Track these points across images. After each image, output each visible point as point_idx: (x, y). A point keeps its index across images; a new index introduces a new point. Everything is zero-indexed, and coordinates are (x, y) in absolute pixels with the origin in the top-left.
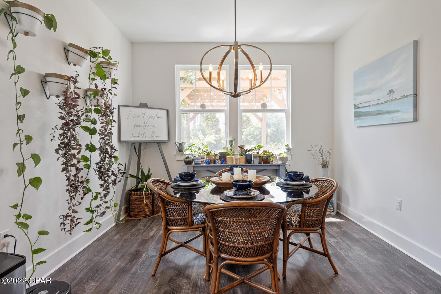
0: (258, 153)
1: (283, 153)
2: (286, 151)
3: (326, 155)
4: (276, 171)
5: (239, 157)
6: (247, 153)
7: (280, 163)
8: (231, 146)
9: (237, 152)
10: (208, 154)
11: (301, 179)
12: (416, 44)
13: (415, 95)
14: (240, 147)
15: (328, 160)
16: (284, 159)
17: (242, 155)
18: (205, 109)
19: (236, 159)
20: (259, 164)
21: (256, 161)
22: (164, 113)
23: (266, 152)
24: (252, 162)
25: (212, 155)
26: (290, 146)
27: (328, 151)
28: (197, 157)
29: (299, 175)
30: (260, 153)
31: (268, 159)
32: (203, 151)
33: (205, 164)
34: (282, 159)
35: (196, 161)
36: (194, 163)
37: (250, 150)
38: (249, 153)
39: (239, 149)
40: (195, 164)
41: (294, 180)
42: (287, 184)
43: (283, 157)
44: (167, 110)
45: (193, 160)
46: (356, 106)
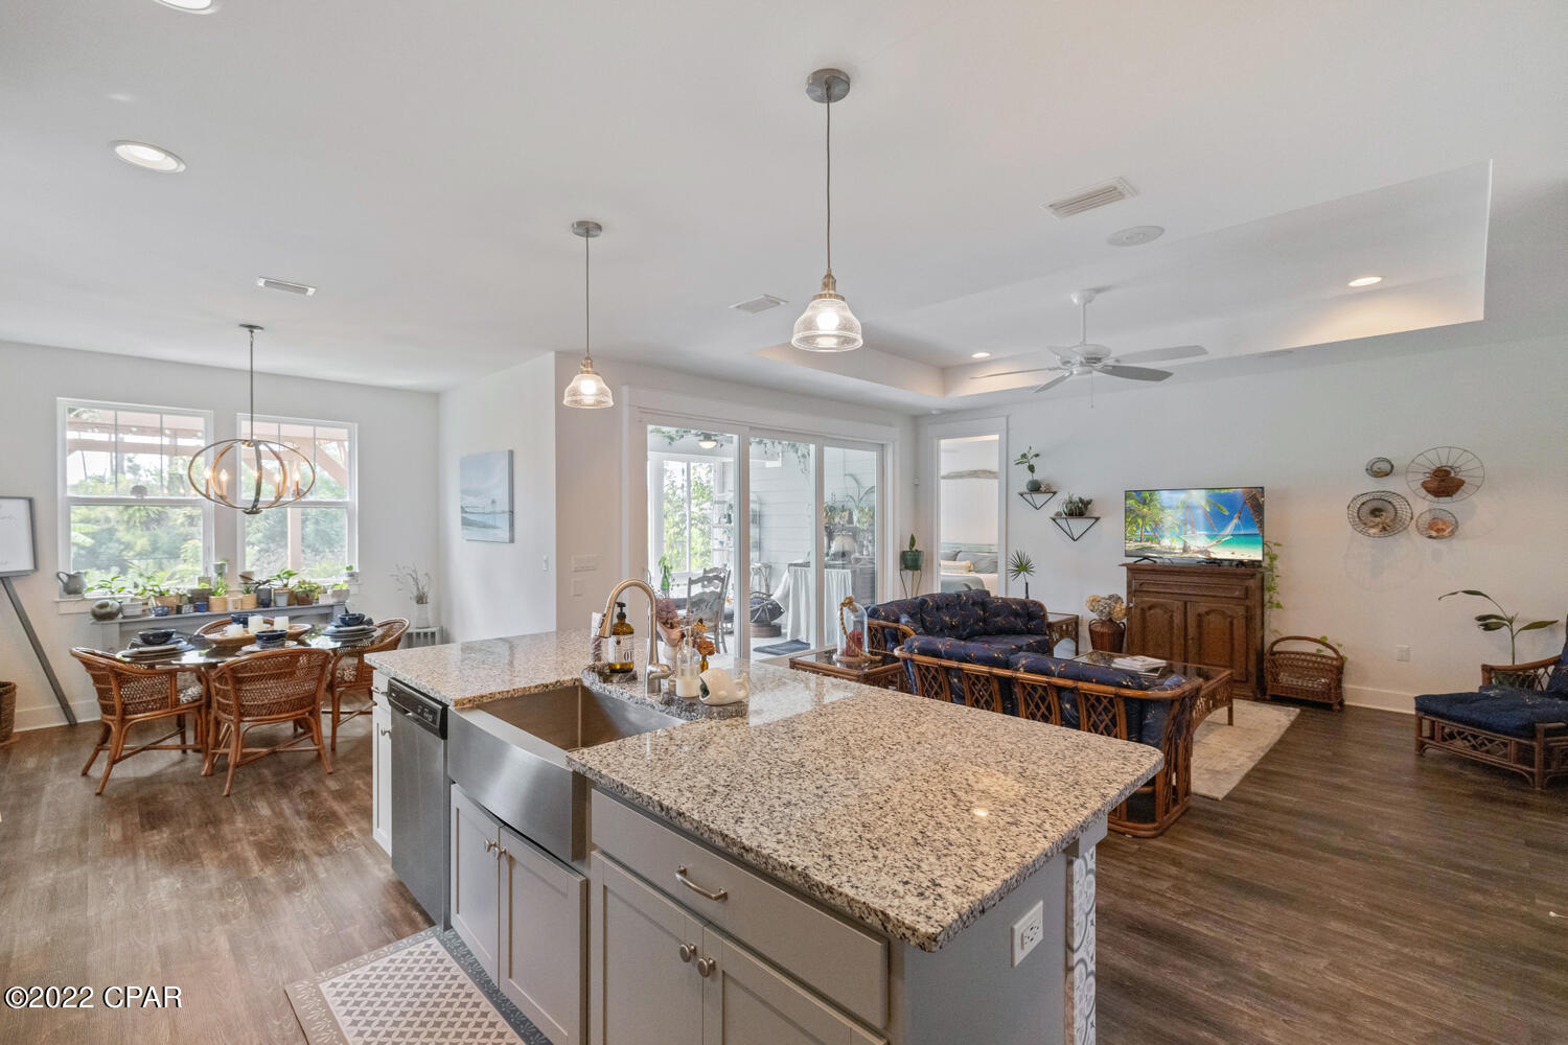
0: (286, 585)
1: (341, 583)
2: (347, 579)
3: (423, 581)
4: (326, 617)
5: (241, 596)
6: (261, 587)
7: (331, 601)
8: (220, 574)
9: (236, 585)
10: (162, 594)
11: (361, 623)
12: (511, 453)
13: (512, 512)
14: (242, 577)
15: (426, 590)
16: (340, 594)
17: (248, 592)
18: (146, 497)
19: (235, 602)
20: (289, 605)
21: (282, 602)
22: (23, 506)
23: (304, 582)
24: (272, 604)
25: (171, 596)
26: (356, 569)
27: (427, 574)
28: (127, 602)
29: (358, 618)
30: (290, 586)
31: (307, 596)
32: (145, 589)
33: (153, 616)
34: (336, 594)
35: (128, 612)
36: (120, 616)
37: (268, 581)
38: (266, 586)
39: (241, 581)
40: (124, 617)
41: (349, 626)
42: (339, 632)
43: (341, 591)
44: (31, 501)
45: (120, 610)
46: (463, 510)
